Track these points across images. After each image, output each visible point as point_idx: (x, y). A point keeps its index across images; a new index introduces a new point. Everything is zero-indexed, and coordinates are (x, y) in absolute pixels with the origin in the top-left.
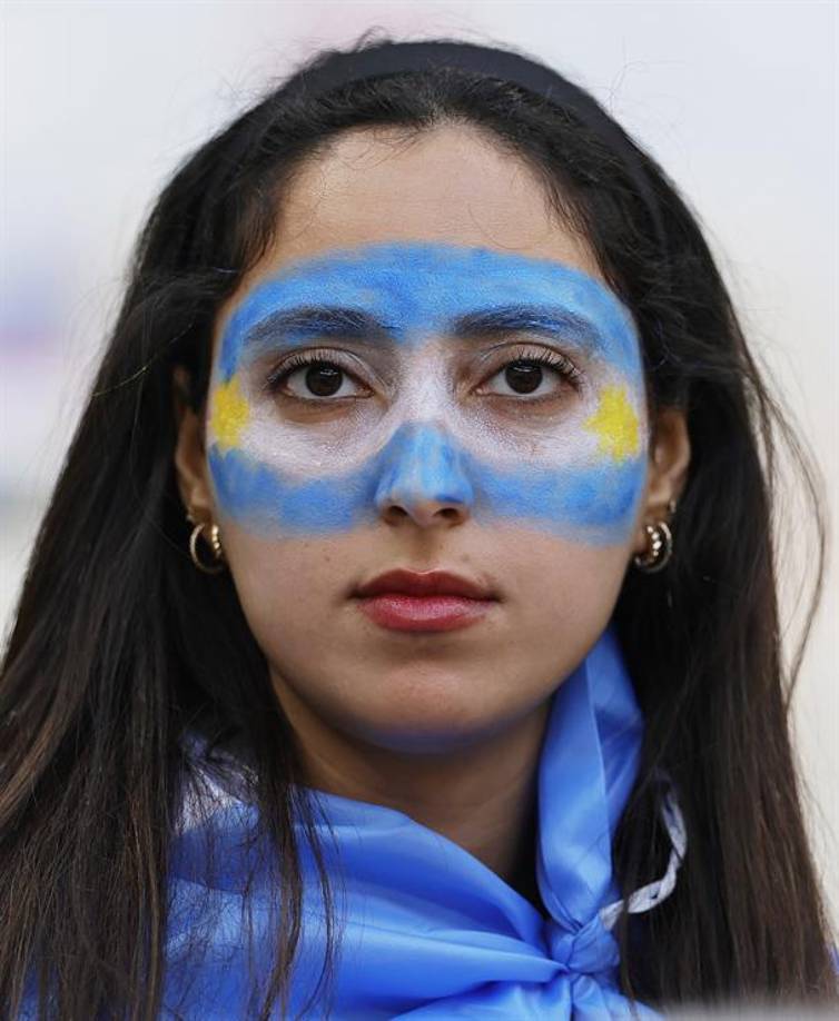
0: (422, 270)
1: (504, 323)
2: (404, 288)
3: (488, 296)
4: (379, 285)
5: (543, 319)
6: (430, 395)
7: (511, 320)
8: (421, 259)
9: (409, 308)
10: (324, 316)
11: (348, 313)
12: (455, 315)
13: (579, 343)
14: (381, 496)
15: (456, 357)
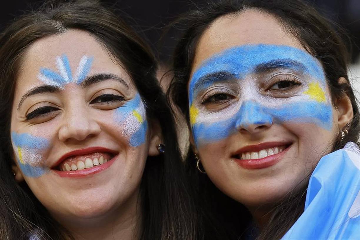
0: (241, 54)
1: (271, 66)
2: (237, 61)
3: (265, 58)
4: (229, 62)
5: (284, 63)
6: (249, 92)
7: (273, 65)
8: (241, 51)
9: (239, 67)
10: (214, 75)
11: (221, 73)
12: (254, 66)
13: (297, 70)
14: (237, 125)
15: (258, 80)
